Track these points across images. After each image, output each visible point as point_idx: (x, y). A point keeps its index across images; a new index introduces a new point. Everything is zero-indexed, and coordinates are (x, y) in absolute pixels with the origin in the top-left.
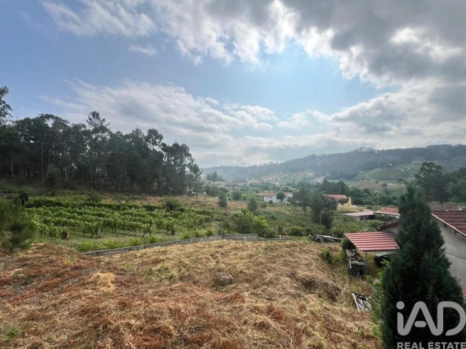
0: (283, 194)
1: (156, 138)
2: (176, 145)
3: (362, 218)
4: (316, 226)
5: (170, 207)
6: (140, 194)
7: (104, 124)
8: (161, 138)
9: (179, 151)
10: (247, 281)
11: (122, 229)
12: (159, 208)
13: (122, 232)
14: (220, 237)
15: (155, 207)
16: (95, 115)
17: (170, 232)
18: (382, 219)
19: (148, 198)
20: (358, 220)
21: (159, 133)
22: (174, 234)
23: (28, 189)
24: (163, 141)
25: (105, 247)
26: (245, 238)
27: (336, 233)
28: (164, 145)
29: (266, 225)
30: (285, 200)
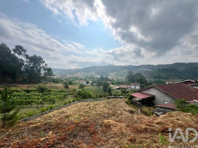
1: (22, 51)
2: (35, 56)
8: (25, 51)
13: (26, 106)
17: (52, 102)
21: (24, 48)
22: (54, 103)
24: (26, 53)
25: (27, 116)
26: (89, 100)
27: (114, 95)
29: (92, 94)
30: (89, 84)
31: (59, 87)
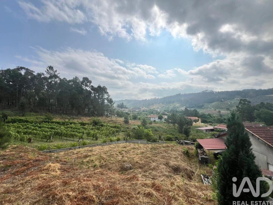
0: (162, 116)
1: (87, 82)
2: (99, 87)
3: (207, 130)
4: (181, 135)
5: (95, 123)
6: (77, 115)
7: (56, 73)
8: (90, 82)
9: (101, 90)
10: (140, 168)
11: (66, 137)
12: (88, 124)
13: (66, 138)
14: (124, 142)
15: (86, 124)
16: (51, 68)
17: (95, 138)
18: (218, 131)
19: (82, 118)
20: (205, 132)
21: (89, 79)
22: (97, 140)
23: (7, 112)
24: (92, 84)
25: (55, 148)
26: (139, 142)
27: (192, 139)
28: (92, 86)
29: (152, 134)
30: (163, 120)
31: (119, 121)
